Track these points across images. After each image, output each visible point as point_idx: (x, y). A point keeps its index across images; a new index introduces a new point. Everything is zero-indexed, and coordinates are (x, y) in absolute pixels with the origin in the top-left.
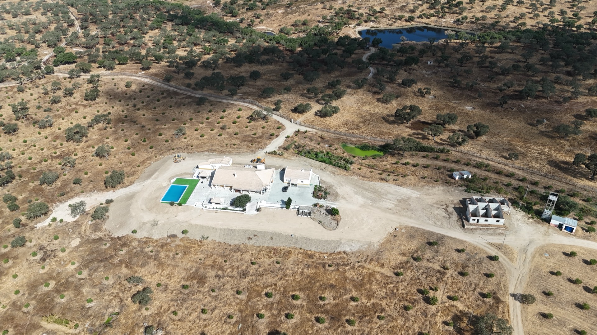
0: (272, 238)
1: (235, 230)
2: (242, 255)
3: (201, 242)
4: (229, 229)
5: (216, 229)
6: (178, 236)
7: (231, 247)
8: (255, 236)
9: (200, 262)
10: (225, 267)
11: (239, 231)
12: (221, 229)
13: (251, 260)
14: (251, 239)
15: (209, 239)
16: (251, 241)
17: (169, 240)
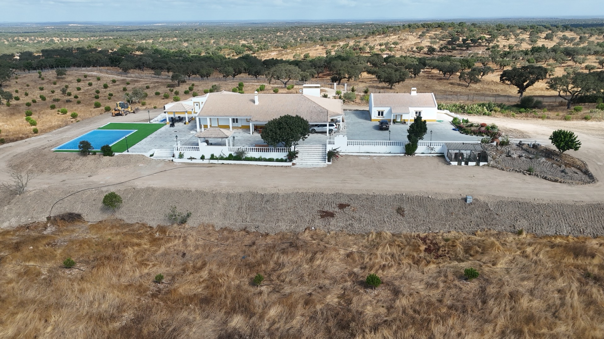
0: (400, 211)
1: (275, 196)
2: (312, 260)
3: (162, 229)
4: (254, 195)
5: (214, 196)
6: (85, 218)
7: (269, 241)
8: (342, 206)
9: (153, 287)
10: (257, 301)
11: (287, 197)
12: (228, 196)
13: (351, 274)
14: (332, 215)
15: (190, 223)
16: (333, 221)
17: (50, 230)
